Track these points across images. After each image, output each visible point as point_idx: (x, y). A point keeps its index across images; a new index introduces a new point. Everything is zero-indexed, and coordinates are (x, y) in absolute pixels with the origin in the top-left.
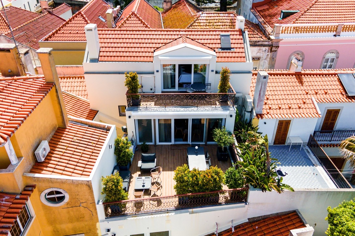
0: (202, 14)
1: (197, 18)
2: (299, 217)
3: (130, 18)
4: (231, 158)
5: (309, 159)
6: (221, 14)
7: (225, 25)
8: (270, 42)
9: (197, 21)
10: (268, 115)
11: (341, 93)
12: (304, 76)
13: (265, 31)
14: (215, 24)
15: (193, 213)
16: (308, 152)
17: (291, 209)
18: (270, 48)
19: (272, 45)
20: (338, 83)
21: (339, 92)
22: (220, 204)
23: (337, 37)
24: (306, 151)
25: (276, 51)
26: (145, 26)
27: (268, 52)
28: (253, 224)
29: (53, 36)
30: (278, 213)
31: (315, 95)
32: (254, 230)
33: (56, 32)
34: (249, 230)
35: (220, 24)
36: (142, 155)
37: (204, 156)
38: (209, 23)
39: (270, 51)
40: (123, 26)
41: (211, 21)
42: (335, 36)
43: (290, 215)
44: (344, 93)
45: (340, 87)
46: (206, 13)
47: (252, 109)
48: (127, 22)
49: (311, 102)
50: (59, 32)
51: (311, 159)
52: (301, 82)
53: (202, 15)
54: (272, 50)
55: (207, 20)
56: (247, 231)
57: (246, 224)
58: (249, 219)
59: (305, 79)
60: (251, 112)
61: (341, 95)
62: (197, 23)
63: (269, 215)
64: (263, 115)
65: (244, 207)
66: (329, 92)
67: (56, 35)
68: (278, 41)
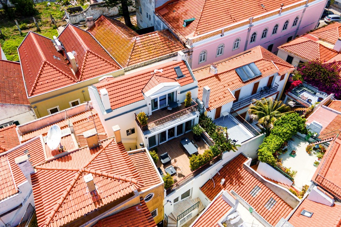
0: (137, 38)
1: (135, 43)
2: (243, 156)
3: (88, 56)
4: (202, 138)
5: (234, 122)
6: (149, 35)
7: (155, 43)
8: (188, 50)
9: (136, 45)
10: (212, 107)
11: (240, 81)
12: (219, 75)
13: (178, 38)
14: (149, 44)
15: (202, 175)
16: (232, 118)
17: (239, 153)
18: (188, 53)
19: (189, 51)
20: (237, 75)
21: (239, 81)
22: (211, 165)
23: (223, 37)
24: (231, 117)
25: (191, 54)
26: (102, 60)
27: (187, 56)
28: (226, 167)
29: (35, 89)
30: (234, 158)
31: (228, 86)
32: (227, 170)
33: (36, 85)
34: (225, 170)
35: (151, 43)
36: (161, 156)
37: (191, 143)
38: (144, 44)
39: (188, 55)
40: (86, 64)
41: (145, 42)
42: (221, 36)
43: (239, 156)
44: (241, 81)
45: (238, 77)
46: (140, 37)
47: (204, 107)
48: (87, 60)
49: (228, 92)
50: (38, 84)
51: (235, 121)
52: (219, 80)
53: (137, 40)
54: (190, 54)
55: (142, 42)
56: (224, 171)
57: (222, 168)
58: (223, 166)
59: (221, 77)
60: (203, 108)
61: (239, 82)
62: (136, 46)
63: (231, 160)
64: (209, 108)
65: (221, 161)
66: (234, 82)
67: (37, 88)
68: (192, 48)
